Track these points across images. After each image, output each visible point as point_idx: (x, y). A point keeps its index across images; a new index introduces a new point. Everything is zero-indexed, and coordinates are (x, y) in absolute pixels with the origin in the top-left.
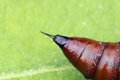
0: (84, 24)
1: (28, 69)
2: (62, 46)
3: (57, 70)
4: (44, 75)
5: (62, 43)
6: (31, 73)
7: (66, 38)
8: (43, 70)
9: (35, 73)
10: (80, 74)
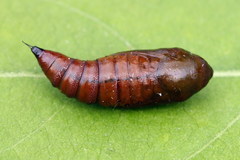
0: (67, 42)
1: (10, 72)
2: (37, 56)
3: (34, 76)
4: (22, 79)
5: (38, 53)
6: (12, 75)
7: (42, 50)
8: (23, 74)
9: (15, 75)
10: (48, 81)
